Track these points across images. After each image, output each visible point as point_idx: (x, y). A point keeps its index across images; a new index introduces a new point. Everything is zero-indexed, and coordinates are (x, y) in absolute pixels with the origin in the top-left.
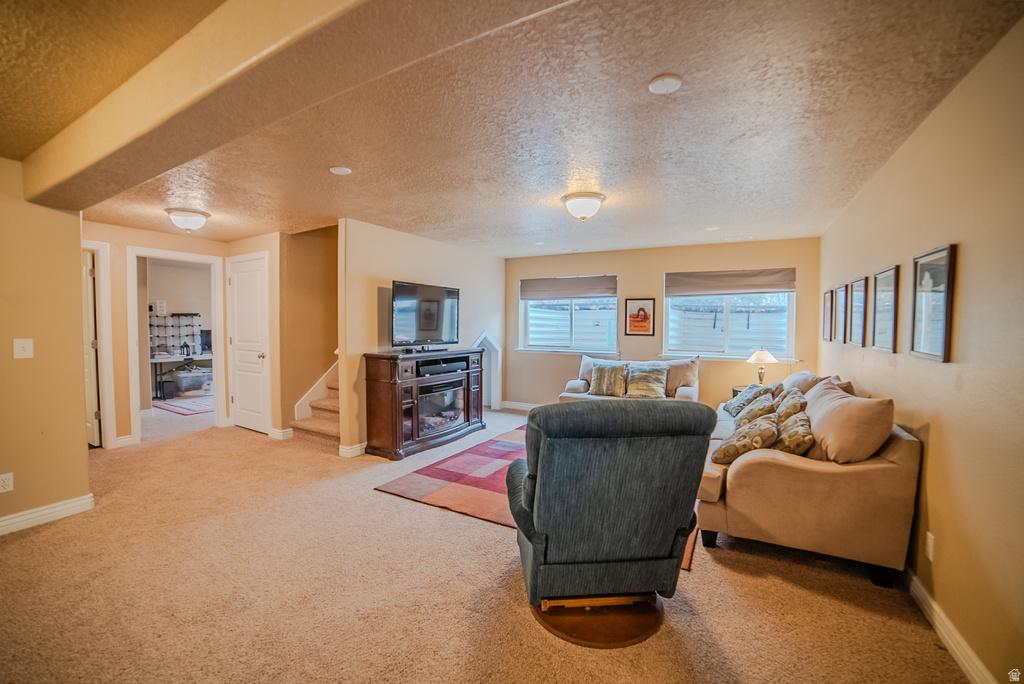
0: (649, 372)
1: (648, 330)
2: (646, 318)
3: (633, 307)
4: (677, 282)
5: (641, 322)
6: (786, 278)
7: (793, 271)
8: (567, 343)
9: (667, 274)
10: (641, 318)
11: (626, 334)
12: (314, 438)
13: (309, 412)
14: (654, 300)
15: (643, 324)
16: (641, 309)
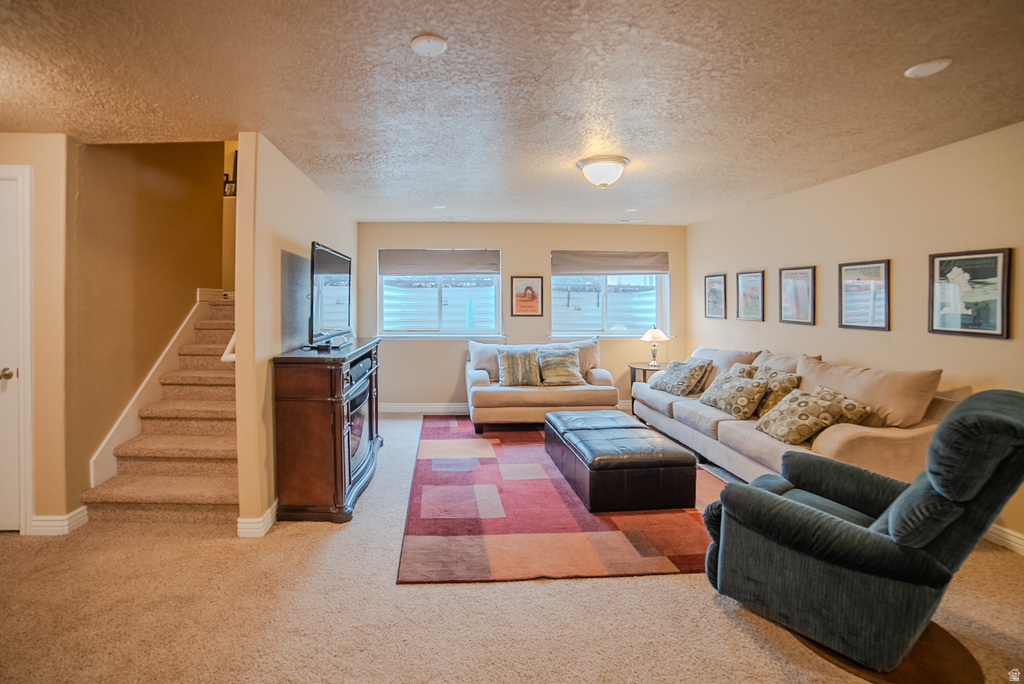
0: (564, 356)
1: (536, 310)
2: (534, 297)
3: (520, 286)
4: (562, 260)
5: (527, 302)
6: (659, 261)
7: (666, 255)
8: (434, 326)
9: (553, 252)
10: (529, 296)
11: (512, 315)
12: (149, 513)
13: (112, 467)
14: (542, 278)
15: (530, 304)
16: (528, 288)
